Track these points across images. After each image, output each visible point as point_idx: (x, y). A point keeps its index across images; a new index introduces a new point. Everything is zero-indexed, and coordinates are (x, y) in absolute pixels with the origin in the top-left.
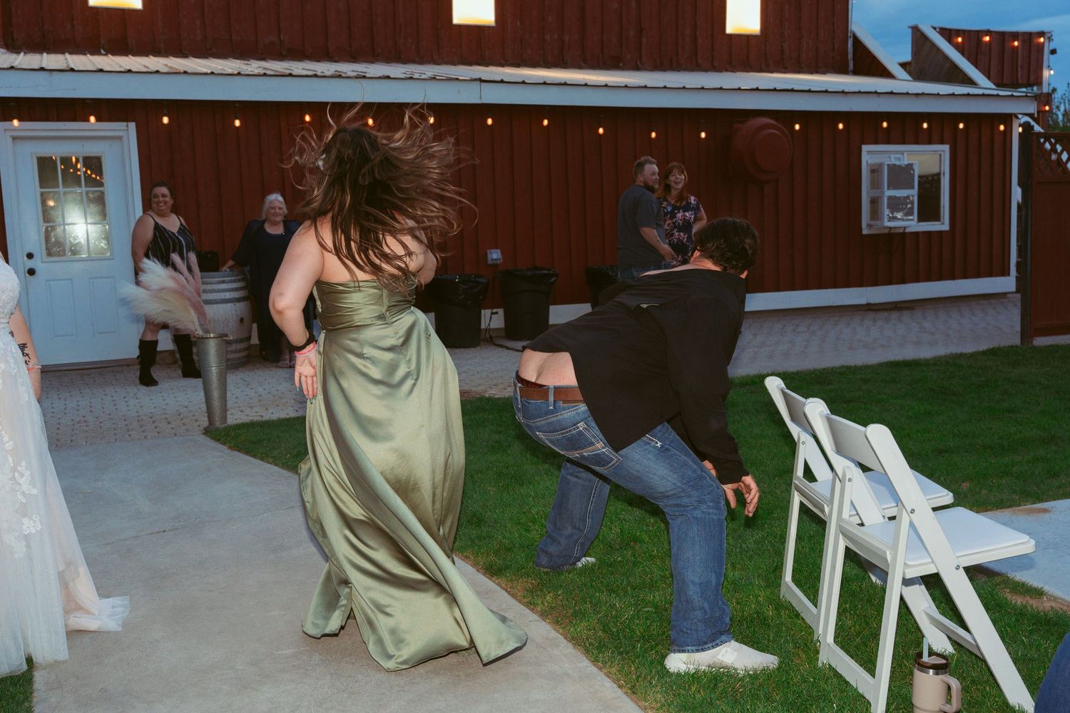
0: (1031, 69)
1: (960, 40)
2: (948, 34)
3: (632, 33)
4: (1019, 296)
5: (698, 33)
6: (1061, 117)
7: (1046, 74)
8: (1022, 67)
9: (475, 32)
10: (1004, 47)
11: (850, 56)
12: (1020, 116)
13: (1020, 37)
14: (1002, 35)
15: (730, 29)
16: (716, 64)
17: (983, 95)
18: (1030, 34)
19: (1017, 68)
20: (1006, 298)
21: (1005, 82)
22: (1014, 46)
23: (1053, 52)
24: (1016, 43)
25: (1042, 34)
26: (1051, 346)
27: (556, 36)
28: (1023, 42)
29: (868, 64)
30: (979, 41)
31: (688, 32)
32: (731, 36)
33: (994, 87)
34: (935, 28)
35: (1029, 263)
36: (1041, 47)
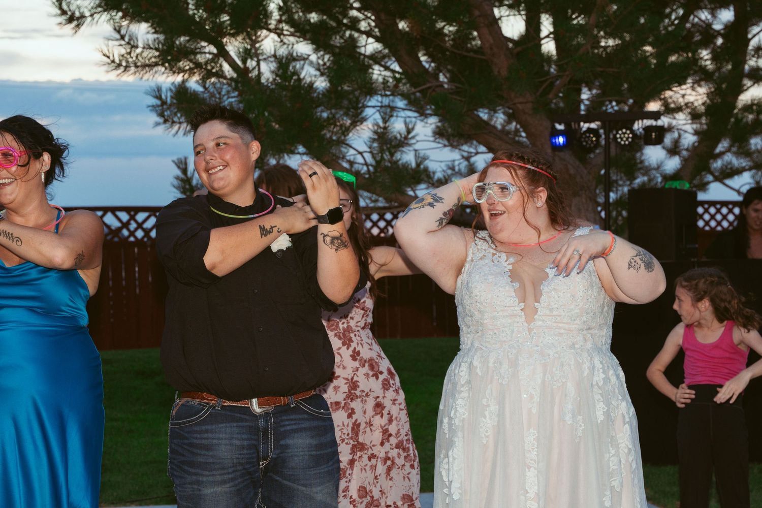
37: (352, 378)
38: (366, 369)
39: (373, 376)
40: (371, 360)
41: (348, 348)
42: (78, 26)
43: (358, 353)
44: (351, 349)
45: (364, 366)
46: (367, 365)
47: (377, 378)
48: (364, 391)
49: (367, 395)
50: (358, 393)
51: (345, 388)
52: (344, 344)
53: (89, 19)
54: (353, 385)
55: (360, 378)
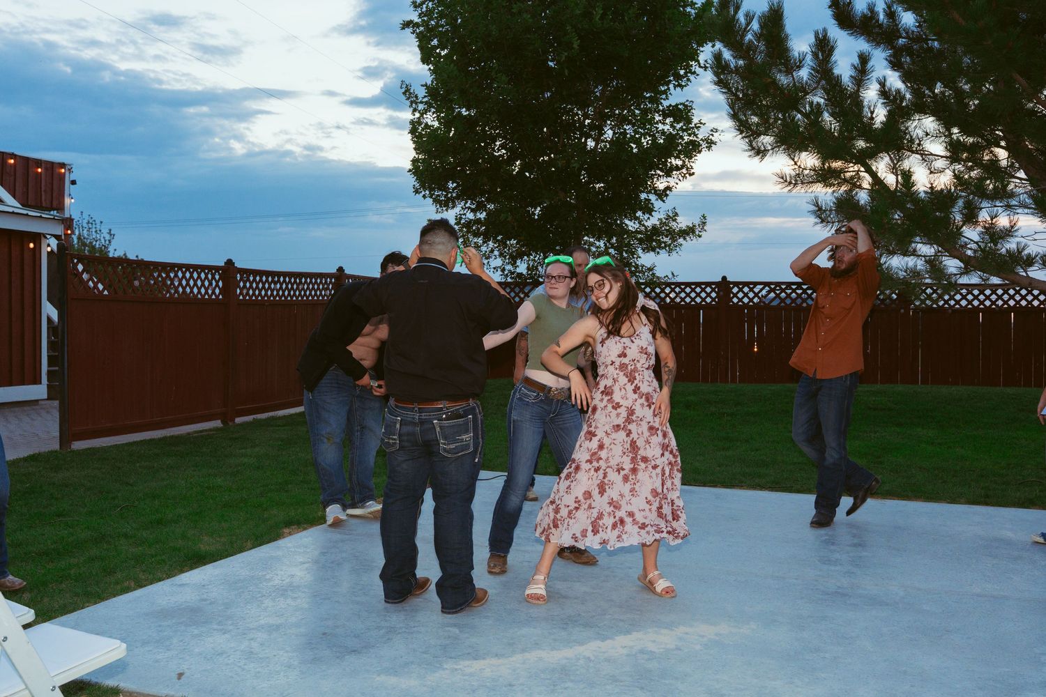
0: (54, 195)
4: (56, 403)
6: (76, 241)
7: (67, 201)
8: (45, 190)
10: (28, 172)
12: (48, 237)
13: (43, 164)
14: (27, 159)
17: (13, 213)
18: (52, 164)
19: (41, 191)
20: (38, 405)
21: (29, 203)
22: (38, 172)
23: (73, 182)
24: (39, 170)
25: (63, 165)
26: (89, 449)
28: (46, 169)
30: (4, 163)
33: (21, 206)
35: (66, 372)
36: (62, 177)
37: (631, 407)
38: (643, 400)
39: (647, 406)
40: (648, 394)
41: (631, 384)
42: (764, 156)
43: (639, 388)
44: (634, 385)
45: (642, 398)
46: (644, 397)
47: (650, 408)
48: (638, 417)
49: (641, 420)
50: (634, 418)
51: (624, 414)
52: (629, 381)
53: (771, 152)
54: (631, 412)
55: (637, 407)
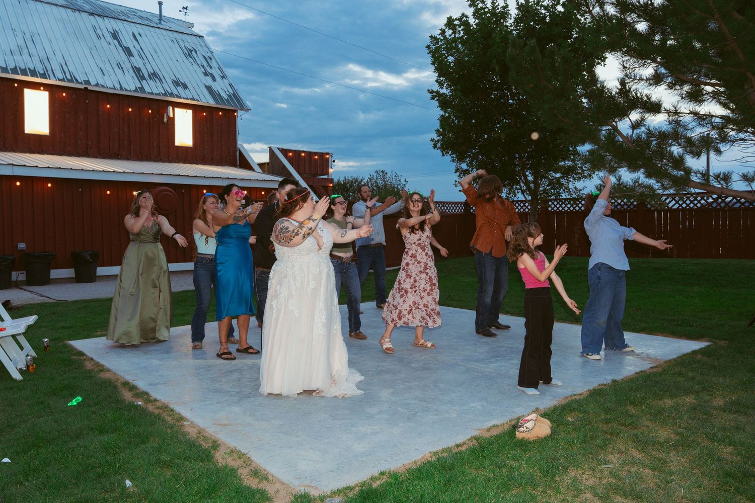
0: (324, 168)
1: (291, 154)
2: (284, 152)
3: (125, 142)
5: (160, 144)
7: (331, 171)
8: (319, 167)
9: (38, 138)
10: (311, 159)
11: (238, 158)
13: (318, 154)
14: (310, 153)
15: (177, 143)
16: (170, 159)
18: (323, 153)
19: (317, 167)
22: (315, 159)
23: (334, 162)
24: (316, 157)
25: (328, 154)
27: (84, 142)
28: (319, 157)
29: (245, 164)
30: (300, 155)
31: (155, 144)
32: (178, 147)
34: (278, 149)
36: (328, 160)
